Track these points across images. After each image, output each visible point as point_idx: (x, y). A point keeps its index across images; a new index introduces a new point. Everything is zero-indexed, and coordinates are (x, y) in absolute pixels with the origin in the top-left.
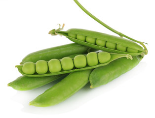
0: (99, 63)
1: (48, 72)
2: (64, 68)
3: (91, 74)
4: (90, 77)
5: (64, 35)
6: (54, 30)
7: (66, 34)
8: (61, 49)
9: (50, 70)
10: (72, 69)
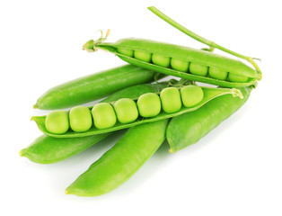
0: (183, 106)
1: (93, 127)
2: (122, 119)
3: (169, 127)
4: (168, 132)
5: (110, 51)
6: (92, 41)
7: (113, 49)
8: (108, 77)
9: (97, 124)
10: (136, 120)
